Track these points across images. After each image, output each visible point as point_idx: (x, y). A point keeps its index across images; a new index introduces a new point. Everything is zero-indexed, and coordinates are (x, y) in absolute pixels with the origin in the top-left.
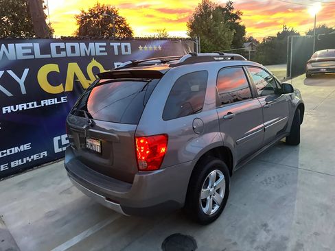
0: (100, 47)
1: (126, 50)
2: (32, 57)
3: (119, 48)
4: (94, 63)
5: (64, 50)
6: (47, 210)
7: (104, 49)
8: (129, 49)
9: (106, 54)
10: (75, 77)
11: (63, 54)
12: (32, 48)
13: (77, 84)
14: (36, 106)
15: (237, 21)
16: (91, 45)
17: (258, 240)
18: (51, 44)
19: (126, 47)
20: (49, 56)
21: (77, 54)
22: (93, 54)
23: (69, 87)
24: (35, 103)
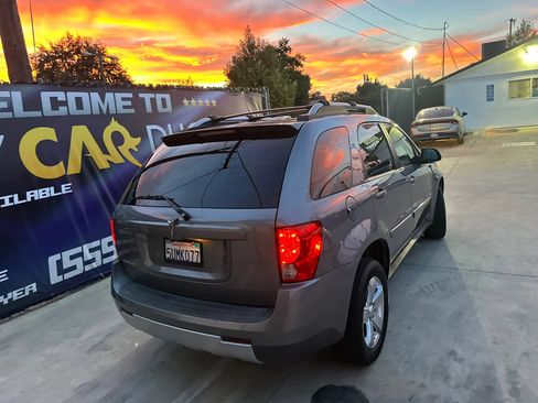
0: (123, 99)
1: (164, 106)
2: (8, 115)
3: (153, 101)
4: (114, 126)
5: (65, 103)
6: (76, 383)
7: (129, 103)
8: (169, 103)
9: (133, 111)
10: (85, 150)
11: (62, 111)
12: (9, 100)
13: (87, 160)
14: (16, 201)
15: (299, 69)
16: (109, 96)
17: (453, 375)
18: (43, 94)
19: (163, 100)
20: (38, 114)
21: (86, 111)
22: (112, 111)
23: (75, 166)
24: (16, 196)
